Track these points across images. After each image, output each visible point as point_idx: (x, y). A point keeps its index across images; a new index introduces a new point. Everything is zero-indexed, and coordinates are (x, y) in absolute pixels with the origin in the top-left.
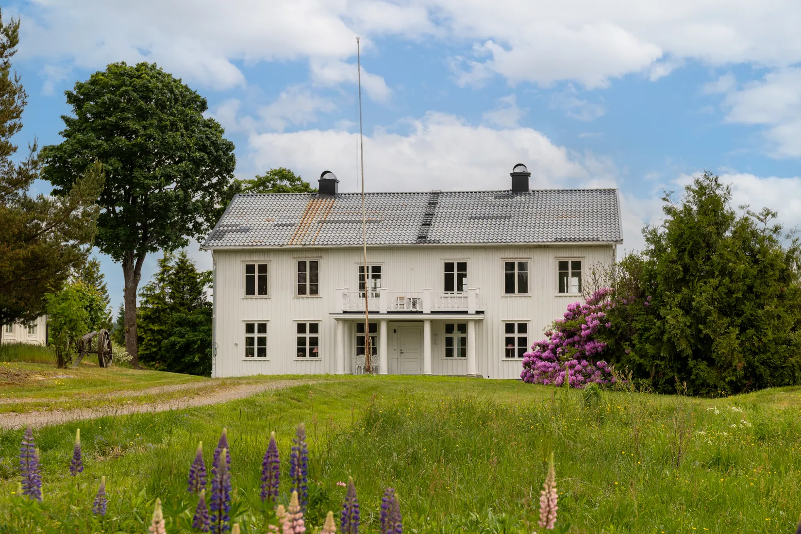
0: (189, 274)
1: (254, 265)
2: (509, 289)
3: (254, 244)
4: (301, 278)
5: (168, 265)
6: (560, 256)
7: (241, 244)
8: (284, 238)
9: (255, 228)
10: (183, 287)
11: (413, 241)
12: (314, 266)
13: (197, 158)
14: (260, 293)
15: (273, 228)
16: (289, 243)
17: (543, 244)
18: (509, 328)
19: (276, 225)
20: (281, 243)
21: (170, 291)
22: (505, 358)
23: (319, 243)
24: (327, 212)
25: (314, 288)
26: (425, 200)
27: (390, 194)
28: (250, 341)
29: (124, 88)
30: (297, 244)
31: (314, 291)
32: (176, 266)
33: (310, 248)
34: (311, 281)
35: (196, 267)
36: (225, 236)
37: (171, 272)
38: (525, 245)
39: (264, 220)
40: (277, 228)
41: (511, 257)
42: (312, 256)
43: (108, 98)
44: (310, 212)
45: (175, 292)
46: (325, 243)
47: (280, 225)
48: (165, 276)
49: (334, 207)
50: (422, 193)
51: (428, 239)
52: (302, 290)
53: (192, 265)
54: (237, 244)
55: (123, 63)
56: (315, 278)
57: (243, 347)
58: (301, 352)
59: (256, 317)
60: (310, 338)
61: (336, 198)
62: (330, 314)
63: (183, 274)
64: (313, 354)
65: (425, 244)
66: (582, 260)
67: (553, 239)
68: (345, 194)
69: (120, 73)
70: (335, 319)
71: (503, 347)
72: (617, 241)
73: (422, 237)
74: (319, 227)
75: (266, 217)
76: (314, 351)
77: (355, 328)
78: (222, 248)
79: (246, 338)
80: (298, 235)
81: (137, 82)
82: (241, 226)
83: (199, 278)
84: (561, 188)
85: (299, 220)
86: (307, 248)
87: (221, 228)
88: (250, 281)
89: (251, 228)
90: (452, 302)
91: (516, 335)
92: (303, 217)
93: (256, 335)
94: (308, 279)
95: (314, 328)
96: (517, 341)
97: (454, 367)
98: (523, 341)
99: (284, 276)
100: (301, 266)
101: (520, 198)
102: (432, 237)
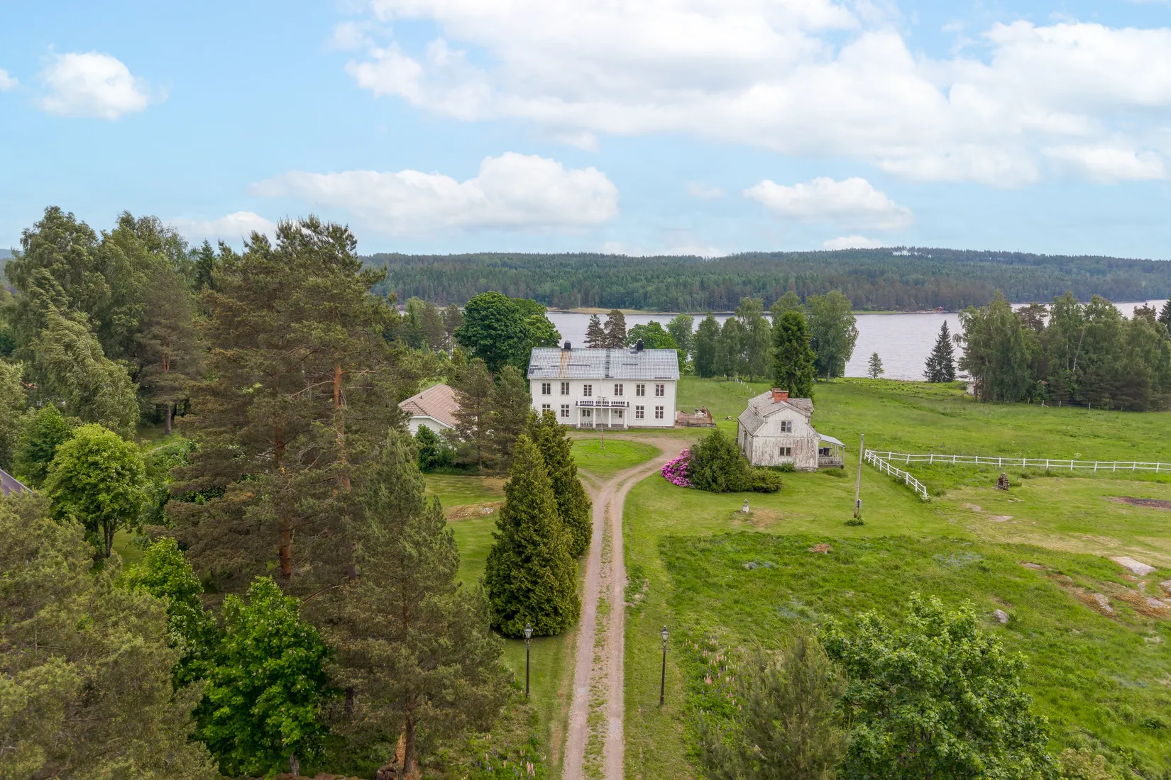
1: (545, 384)
2: (638, 394)
3: (545, 376)
4: (563, 388)
7: (541, 376)
8: (555, 376)
11: (603, 377)
12: (567, 385)
14: (548, 394)
16: (557, 377)
17: (650, 379)
18: (638, 408)
19: (551, 366)
22: (636, 419)
23: (569, 376)
24: (569, 359)
30: (561, 377)
31: (567, 393)
33: (566, 379)
36: (534, 372)
38: (644, 380)
39: (546, 363)
40: (552, 368)
41: (639, 383)
42: (567, 381)
44: (563, 359)
46: (571, 376)
47: (553, 366)
49: (571, 357)
52: (563, 393)
54: (539, 376)
56: (568, 389)
59: (546, 402)
60: (566, 410)
61: (571, 351)
62: (573, 402)
64: (567, 416)
65: (608, 378)
66: (664, 385)
67: (654, 378)
70: (575, 403)
71: (635, 415)
73: (607, 376)
74: (568, 368)
77: (582, 407)
78: (534, 378)
80: (561, 372)
87: (532, 367)
88: (544, 389)
90: (618, 399)
91: (640, 410)
92: (561, 361)
94: (565, 389)
95: (567, 406)
96: (640, 412)
97: (618, 421)
98: (642, 413)
99: (556, 388)
100: (563, 384)
101: (640, 354)
102: (610, 375)
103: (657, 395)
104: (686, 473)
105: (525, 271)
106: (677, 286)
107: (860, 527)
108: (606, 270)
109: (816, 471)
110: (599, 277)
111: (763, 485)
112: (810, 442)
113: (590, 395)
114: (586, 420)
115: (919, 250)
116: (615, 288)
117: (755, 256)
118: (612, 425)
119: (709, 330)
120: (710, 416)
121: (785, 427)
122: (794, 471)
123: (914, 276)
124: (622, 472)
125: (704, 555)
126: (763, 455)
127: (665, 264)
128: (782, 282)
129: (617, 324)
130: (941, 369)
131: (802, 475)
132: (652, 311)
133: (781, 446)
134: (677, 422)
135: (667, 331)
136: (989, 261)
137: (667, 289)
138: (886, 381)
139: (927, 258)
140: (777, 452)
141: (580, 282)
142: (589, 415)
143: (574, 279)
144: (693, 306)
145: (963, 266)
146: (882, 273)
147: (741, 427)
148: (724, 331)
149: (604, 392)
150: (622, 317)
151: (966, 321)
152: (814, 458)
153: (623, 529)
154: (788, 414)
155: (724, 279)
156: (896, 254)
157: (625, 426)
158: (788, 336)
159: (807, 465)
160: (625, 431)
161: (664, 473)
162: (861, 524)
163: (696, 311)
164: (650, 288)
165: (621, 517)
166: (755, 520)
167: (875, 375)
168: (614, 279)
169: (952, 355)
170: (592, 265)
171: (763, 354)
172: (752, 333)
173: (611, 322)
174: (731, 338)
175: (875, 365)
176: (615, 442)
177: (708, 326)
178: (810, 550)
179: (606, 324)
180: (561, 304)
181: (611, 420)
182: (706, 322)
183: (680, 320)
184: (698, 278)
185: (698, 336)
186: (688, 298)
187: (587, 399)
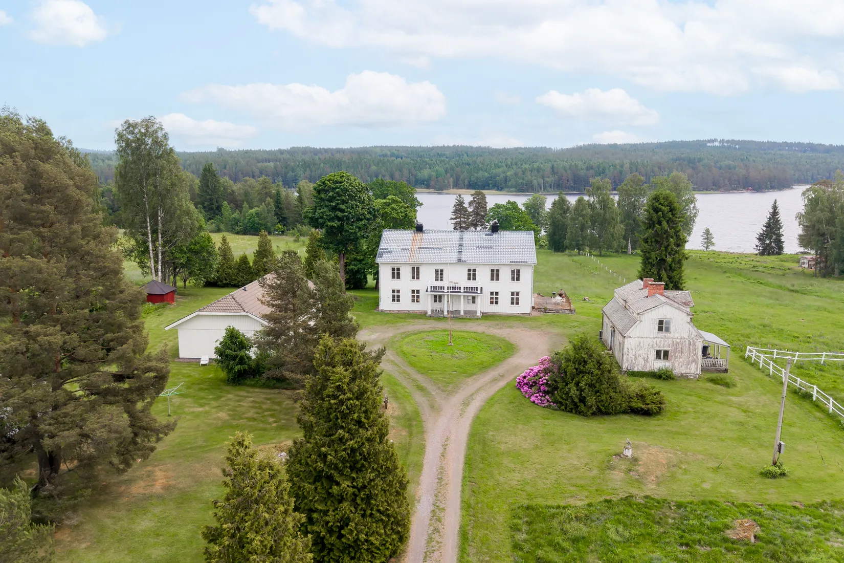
1: (394, 268)
2: (492, 279)
3: (395, 260)
4: (413, 273)
6: (512, 267)
7: (390, 261)
8: (406, 257)
11: (456, 261)
12: (418, 269)
14: (397, 278)
16: (409, 260)
17: (506, 264)
18: (492, 293)
20: (405, 260)
22: (490, 305)
23: (420, 261)
24: (420, 241)
27: (444, 231)
28: (394, 296)
30: (412, 261)
31: (418, 278)
36: (383, 256)
38: (499, 264)
40: (402, 251)
41: (493, 267)
42: (417, 265)
44: (414, 241)
47: (404, 249)
49: (423, 239)
52: (413, 278)
56: (418, 273)
57: (391, 298)
58: (413, 301)
59: (396, 288)
60: (416, 295)
61: (423, 233)
64: (417, 301)
65: (461, 263)
66: (520, 269)
67: (510, 262)
68: (426, 231)
71: (489, 301)
73: (460, 260)
74: (419, 251)
75: (398, 244)
78: (383, 262)
80: (411, 256)
82: (386, 250)
85: (410, 247)
87: (381, 251)
88: (393, 274)
89: (393, 251)
90: (471, 284)
91: (494, 296)
92: (412, 244)
93: (396, 294)
94: (416, 273)
95: (418, 292)
96: (494, 299)
97: (471, 307)
98: (497, 299)
99: (406, 272)
100: (413, 269)
101: (495, 236)
102: (463, 259)
103: (513, 280)
104: (546, 389)
105: (408, 160)
106: (531, 171)
107: (782, 480)
108: (474, 159)
109: (699, 378)
110: (469, 164)
111: (643, 407)
112: (692, 344)
113: (442, 280)
114: (437, 306)
115: (728, 141)
116: (480, 174)
117: (594, 147)
118: (465, 312)
119: (562, 208)
120: (568, 301)
121: (662, 326)
122: (673, 379)
123: (727, 162)
124: (470, 380)
125: (578, 550)
126: (636, 359)
127: (522, 154)
128: (618, 167)
129: (480, 203)
130: (771, 242)
131: (683, 383)
132: (511, 192)
133: (658, 348)
134: (533, 308)
135: (523, 209)
136: (786, 150)
137: (524, 174)
138: (719, 253)
139: (735, 148)
140: (653, 355)
141: (452, 169)
142: (440, 301)
143: (447, 166)
144: (545, 187)
145: (765, 154)
146: (700, 160)
147: (606, 320)
148: (576, 209)
149: (456, 277)
150: (484, 197)
151: (809, 200)
152: (697, 364)
153: (463, 491)
154: (667, 311)
155: (571, 165)
156: (709, 144)
157: (479, 314)
158: (659, 218)
159: (688, 371)
160: (478, 319)
161: (520, 385)
162: (783, 474)
163: (548, 191)
164: (509, 173)
165: (461, 466)
166: (641, 470)
167: (707, 248)
168: (480, 165)
169: (781, 230)
170: (463, 155)
171: (612, 230)
172: (602, 211)
173: (475, 201)
174: (583, 216)
175: (707, 239)
176: (465, 335)
177: (560, 205)
178: (730, 534)
179: (470, 203)
180: (437, 187)
181: (463, 306)
182: (559, 201)
183: (535, 199)
184: (550, 165)
185: (552, 215)
186: (541, 181)
187: (439, 284)
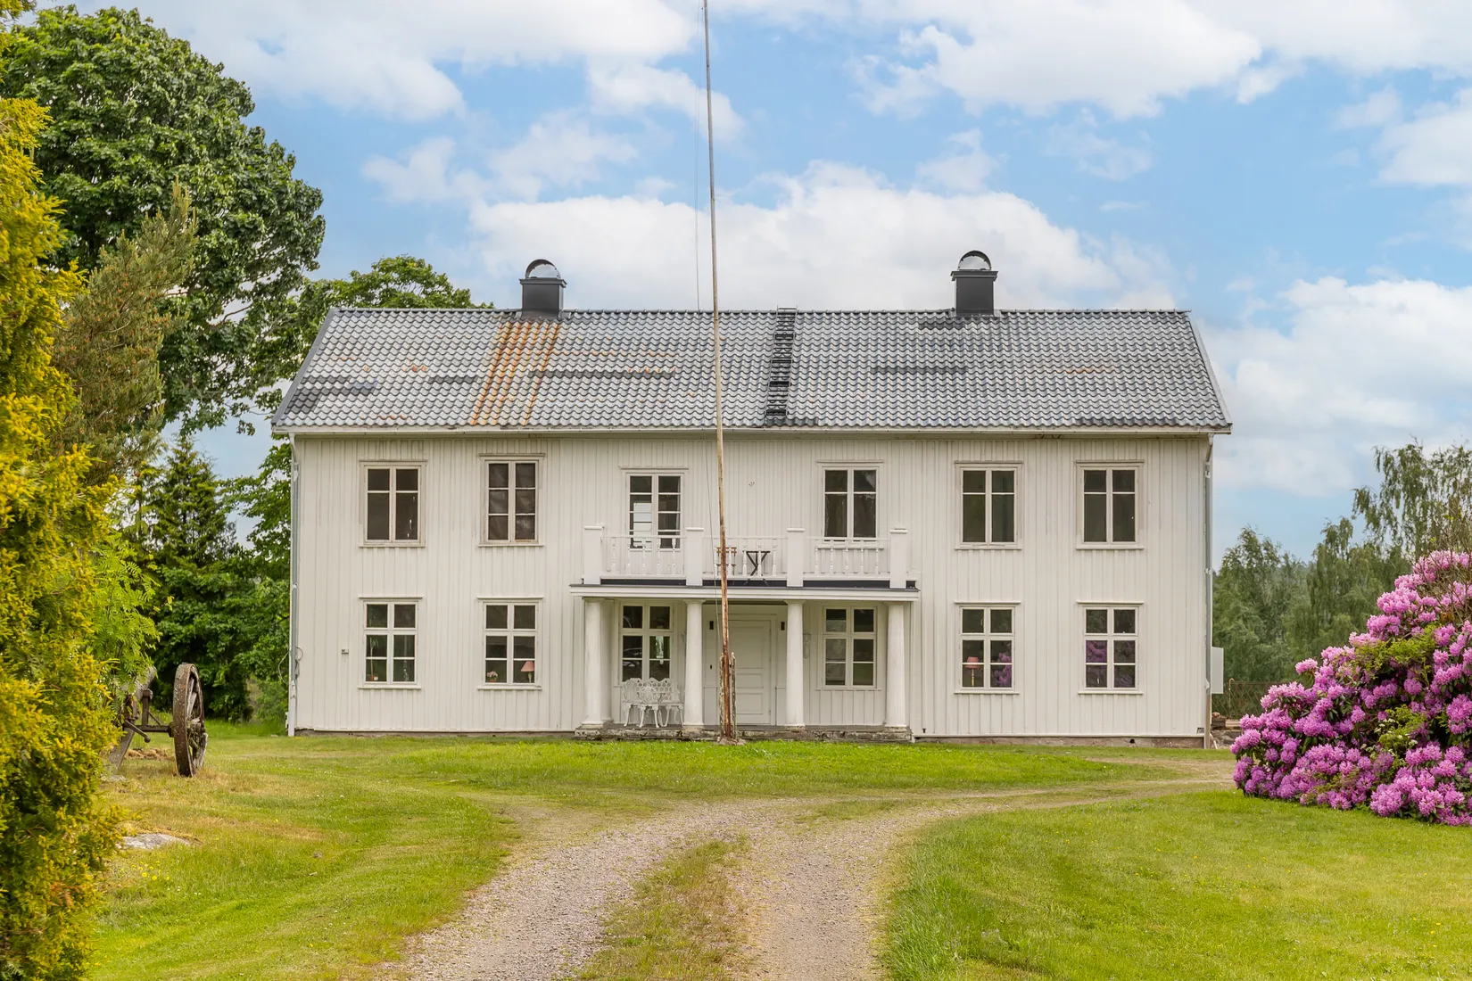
0: (199, 485)
1: (387, 471)
2: (973, 531)
3: (390, 422)
4: (497, 501)
5: (151, 464)
6: (1088, 458)
7: (360, 422)
8: (456, 411)
9: (387, 386)
10: (184, 514)
11: (755, 421)
12: (527, 473)
13: (243, 226)
14: (400, 536)
15: (426, 386)
16: (471, 421)
17: (1051, 430)
18: (972, 619)
19: (433, 380)
20: (452, 422)
21: (155, 521)
22: (961, 689)
23: (540, 421)
24: (545, 351)
25: (526, 525)
26: (765, 330)
27: (681, 313)
28: (376, 646)
29: (76, 65)
30: (489, 423)
31: (527, 532)
32: (170, 467)
33: (519, 433)
34: (519, 508)
35: (214, 471)
36: (320, 404)
37: (157, 480)
38: (1012, 434)
39: (404, 368)
40: (436, 385)
41: (978, 459)
42: (523, 451)
43: (39, 87)
44: (507, 350)
45: (168, 524)
46: (554, 423)
47: (444, 380)
48: (145, 489)
49: (559, 341)
50: (755, 314)
51: (790, 417)
52: (497, 530)
53: (205, 466)
54: (350, 422)
55: (71, 9)
56: (527, 504)
57: (359, 658)
58: (495, 671)
59: (390, 591)
60: (516, 638)
61: (561, 321)
62: (572, 586)
63: (185, 484)
64: (523, 676)
65: (784, 429)
66: (1136, 469)
67: (1074, 421)
68: (581, 313)
69: (68, 30)
70: (584, 597)
71: (956, 662)
72: (1218, 427)
73: (776, 413)
74: (533, 385)
75: (407, 362)
76: (525, 669)
77: (619, 617)
78: (315, 430)
79: (368, 637)
80: (487, 403)
81: (106, 52)
82: (352, 380)
83: (220, 494)
84: (1066, 307)
85: (484, 369)
86: (512, 434)
87: (308, 385)
88: (377, 508)
89: (378, 386)
90: (848, 559)
91: (987, 637)
92: (493, 361)
93: (391, 631)
94: (512, 503)
95: (526, 616)
96: (988, 647)
97: (849, 708)
98: (1002, 649)
99: (457, 494)
100: (497, 469)
101: (978, 327)
102: (796, 415)
103: (1089, 537)
113: (667, 539)
142: (659, 669)
149: (754, 520)
187: (649, 561)
